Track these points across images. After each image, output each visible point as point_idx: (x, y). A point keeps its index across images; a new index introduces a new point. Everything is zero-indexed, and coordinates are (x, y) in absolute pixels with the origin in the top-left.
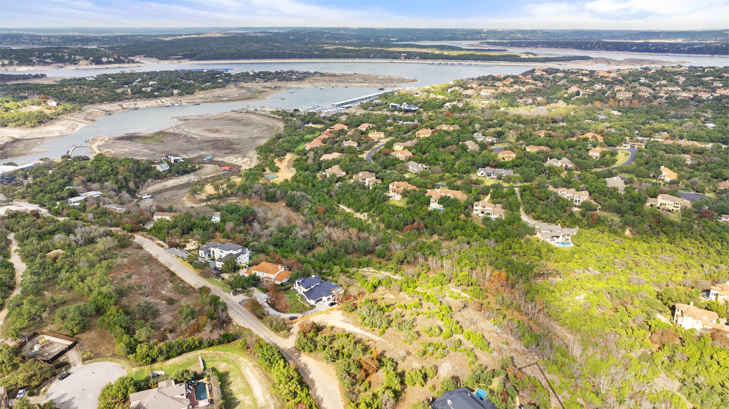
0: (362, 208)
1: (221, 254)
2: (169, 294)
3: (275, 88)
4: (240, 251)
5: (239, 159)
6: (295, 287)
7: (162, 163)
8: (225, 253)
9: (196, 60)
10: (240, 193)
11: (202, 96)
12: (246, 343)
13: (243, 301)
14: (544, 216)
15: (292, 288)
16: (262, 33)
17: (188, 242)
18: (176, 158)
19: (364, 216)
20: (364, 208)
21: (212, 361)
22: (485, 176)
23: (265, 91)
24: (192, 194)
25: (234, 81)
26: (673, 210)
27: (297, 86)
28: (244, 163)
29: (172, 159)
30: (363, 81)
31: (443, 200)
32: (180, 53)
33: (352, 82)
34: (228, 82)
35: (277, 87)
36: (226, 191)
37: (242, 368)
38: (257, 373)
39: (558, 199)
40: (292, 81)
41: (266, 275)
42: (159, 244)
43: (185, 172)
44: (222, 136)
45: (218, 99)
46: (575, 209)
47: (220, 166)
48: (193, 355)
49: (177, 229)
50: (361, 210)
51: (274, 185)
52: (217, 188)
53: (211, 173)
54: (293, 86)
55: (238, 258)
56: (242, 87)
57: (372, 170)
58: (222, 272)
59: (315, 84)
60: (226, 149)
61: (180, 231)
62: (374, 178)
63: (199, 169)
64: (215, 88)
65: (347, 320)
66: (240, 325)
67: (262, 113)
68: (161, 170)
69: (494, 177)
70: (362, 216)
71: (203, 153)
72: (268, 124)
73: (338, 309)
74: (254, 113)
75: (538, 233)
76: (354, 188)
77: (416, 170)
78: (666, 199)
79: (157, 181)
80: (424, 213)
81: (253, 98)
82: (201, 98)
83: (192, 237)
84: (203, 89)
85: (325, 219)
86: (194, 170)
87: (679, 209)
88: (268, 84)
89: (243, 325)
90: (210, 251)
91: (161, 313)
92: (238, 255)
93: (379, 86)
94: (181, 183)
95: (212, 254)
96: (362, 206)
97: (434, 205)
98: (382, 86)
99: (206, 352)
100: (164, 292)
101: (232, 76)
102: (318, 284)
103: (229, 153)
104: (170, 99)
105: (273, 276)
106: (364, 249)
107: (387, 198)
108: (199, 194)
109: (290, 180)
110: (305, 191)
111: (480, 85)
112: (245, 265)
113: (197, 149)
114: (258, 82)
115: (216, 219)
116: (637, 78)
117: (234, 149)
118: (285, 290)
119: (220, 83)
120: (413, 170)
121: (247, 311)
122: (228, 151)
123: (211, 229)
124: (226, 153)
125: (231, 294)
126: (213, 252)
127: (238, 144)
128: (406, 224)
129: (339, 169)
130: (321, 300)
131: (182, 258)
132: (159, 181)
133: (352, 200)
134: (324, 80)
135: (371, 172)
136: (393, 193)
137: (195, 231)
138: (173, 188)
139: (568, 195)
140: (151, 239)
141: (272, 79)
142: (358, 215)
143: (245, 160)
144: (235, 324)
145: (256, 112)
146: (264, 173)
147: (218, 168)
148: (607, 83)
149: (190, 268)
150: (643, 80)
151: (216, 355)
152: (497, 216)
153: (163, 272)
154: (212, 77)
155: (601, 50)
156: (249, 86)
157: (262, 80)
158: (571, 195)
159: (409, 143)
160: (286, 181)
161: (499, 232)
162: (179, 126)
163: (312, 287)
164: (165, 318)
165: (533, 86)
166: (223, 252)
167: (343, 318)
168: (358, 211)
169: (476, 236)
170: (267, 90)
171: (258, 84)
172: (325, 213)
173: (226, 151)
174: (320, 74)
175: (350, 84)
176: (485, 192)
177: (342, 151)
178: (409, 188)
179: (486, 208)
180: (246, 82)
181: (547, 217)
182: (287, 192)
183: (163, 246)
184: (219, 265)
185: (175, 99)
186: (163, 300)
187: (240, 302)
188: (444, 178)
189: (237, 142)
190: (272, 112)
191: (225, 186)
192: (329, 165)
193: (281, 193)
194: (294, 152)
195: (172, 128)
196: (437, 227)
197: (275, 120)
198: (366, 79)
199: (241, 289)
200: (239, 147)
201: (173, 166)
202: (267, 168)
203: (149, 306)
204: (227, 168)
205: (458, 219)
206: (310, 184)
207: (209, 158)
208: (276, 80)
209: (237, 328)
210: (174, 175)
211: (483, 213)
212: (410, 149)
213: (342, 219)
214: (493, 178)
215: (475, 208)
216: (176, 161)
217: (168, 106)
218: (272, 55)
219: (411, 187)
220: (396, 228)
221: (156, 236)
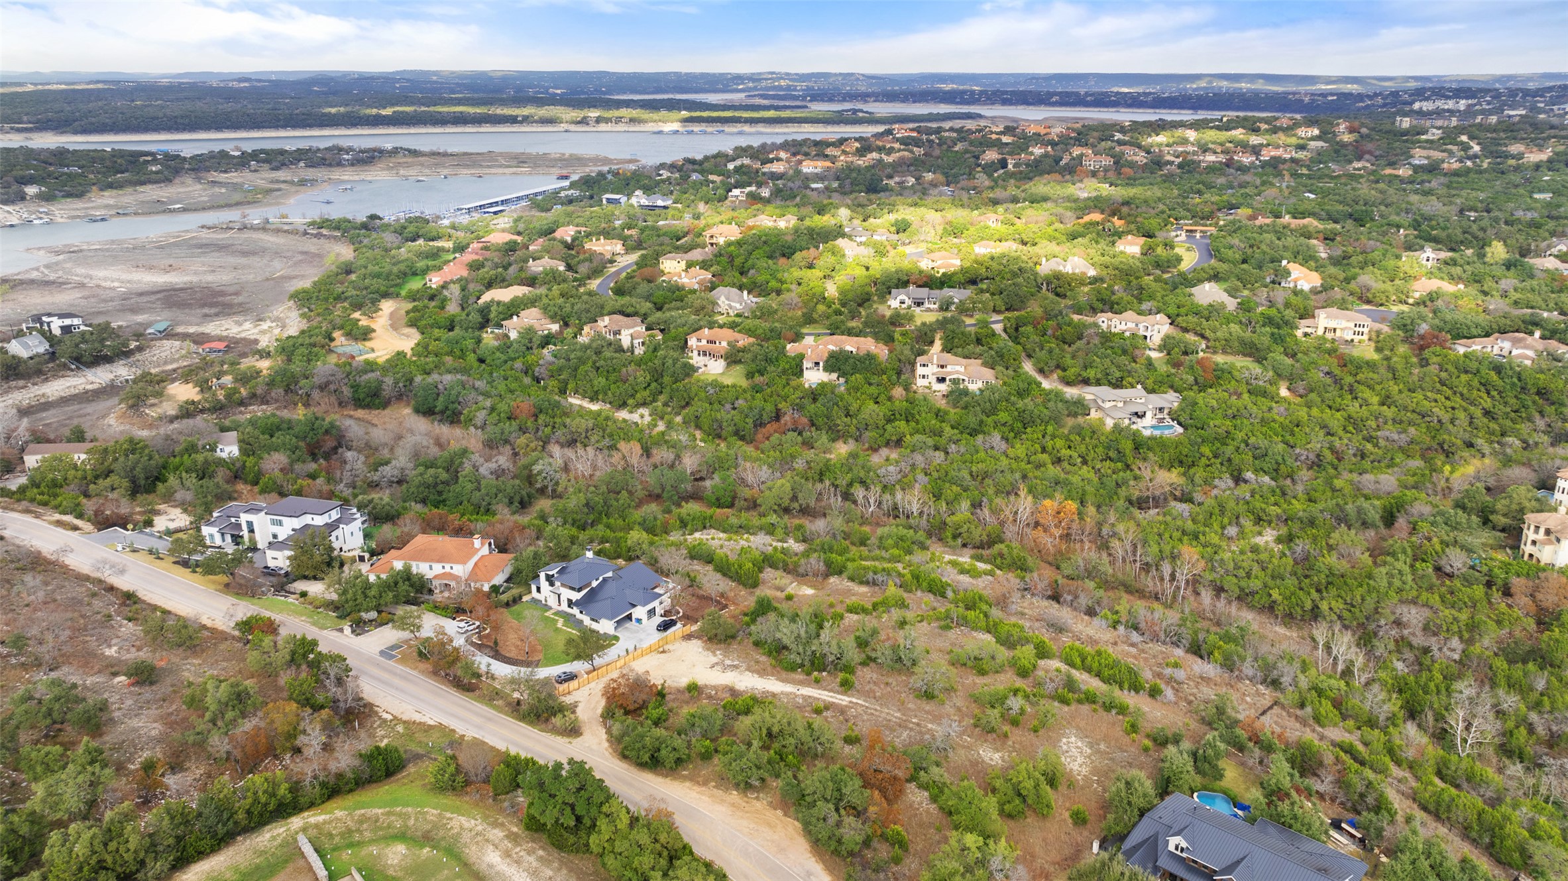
0: (633, 396)
1: (276, 529)
2: (132, 656)
3: (303, 183)
4: (335, 515)
5: (247, 325)
6: (534, 594)
7: (24, 335)
8: (288, 526)
9: (76, 132)
10: (278, 392)
11: (112, 202)
12: (458, 770)
13: (393, 648)
14: (1091, 373)
15: (525, 599)
16: (240, 80)
17: (158, 513)
18: (68, 322)
19: (642, 417)
20: (638, 395)
21: (351, 845)
22: (909, 308)
23: (279, 190)
24: (132, 407)
25: (193, 170)
26: (1352, 341)
27: (356, 178)
28: (263, 332)
29: (56, 325)
30: (514, 163)
31: (835, 363)
32: (25, 118)
33: (489, 167)
34: (177, 172)
35: (306, 180)
36: (235, 391)
37: (471, 852)
38: (532, 859)
39: (1107, 338)
40: (343, 166)
41: (438, 569)
42: (59, 523)
43: (99, 360)
44: (187, 279)
45: (160, 208)
46: (1154, 355)
47: (195, 342)
48: (274, 838)
49: (113, 479)
50: (630, 401)
51: (370, 366)
52: (204, 386)
53: (177, 360)
54: (346, 178)
55: (334, 534)
56: (214, 183)
57: (631, 310)
58: (290, 577)
59: (402, 172)
60: (203, 306)
61: (126, 483)
62: (641, 329)
63: (140, 349)
64: (143, 183)
65: (728, 662)
66: (405, 718)
67: (286, 227)
68: (24, 354)
69: (932, 306)
70: (641, 417)
71: (140, 318)
72: (305, 249)
73: (688, 637)
74: (264, 227)
75: (1093, 411)
76: (598, 352)
77: (738, 306)
78: (1337, 318)
79: (13, 384)
80: (798, 394)
81: (249, 203)
82: (107, 206)
83: (168, 498)
84: (111, 186)
85: (538, 429)
86: (123, 353)
87: (1365, 337)
88: (282, 175)
89: (417, 718)
90: (239, 526)
91: (116, 714)
92: (332, 527)
93: (557, 171)
94: (90, 387)
95: (245, 532)
96: (631, 391)
97: (814, 377)
98: (564, 172)
99: (321, 818)
100: (111, 652)
101: (185, 158)
102: (610, 574)
103: (217, 315)
104: (17, 208)
105: (460, 570)
106: (675, 488)
107: (690, 370)
108: (153, 405)
109: (409, 353)
110: (465, 371)
111: (794, 154)
112: (356, 553)
113: (118, 311)
114: (256, 171)
115: (229, 449)
116: (1107, 133)
117: (230, 306)
118: (507, 605)
119: (157, 173)
120: (731, 307)
121: (414, 673)
122: (213, 311)
123: (221, 475)
124: (206, 315)
125: (347, 630)
126: (250, 524)
127: (237, 294)
128: (759, 424)
129: (539, 316)
130: (629, 617)
131: (151, 552)
132: (21, 383)
133: (602, 380)
134: (422, 165)
135: (628, 315)
136: (702, 357)
137: (172, 480)
138: (64, 401)
139: (1123, 327)
140: (27, 511)
141: (292, 163)
142: (623, 414)
143: (265, 326)
144: (389, 717)
145: (268, 226)
146: (333, 344)
147: (193, 347)
148: (1053, 144)
149: (183, 576)
150: (1118, 136)
151: (361, 822)
152: (980, 385)
153: (94, 595)
154: (131, 162)
155: (993, 104)
156: (235, 181)
157: (266, 166)
158: (1131, 325)
159: (696, 255)
160: (400, 355)
161: (1003, 416)
162: (57, 264)
163: (595, 584)
164: (135, 730)
165: (906, 153)
166: (280, 523)
167: (714, 660)
168: (623, 405)
169: (948, 431)
170: (282, 186)
171: (257, 175)
172: (536, 416)
173: (206, 310)
174: (409, 151)
175: (487, 171)
176: (924, 338)
177: (531, 282)
178: (741, 344)
179: (949, 368)
180: (225, 172)
181: (1099, 376)
182: (411, 381)
183: (75, 528)
184: (279, 560)
185: (32, 209)
186: (115, 674)
187: (382, 653)
188: (815, 316)
189: (231, 289)
190: (313, 224)
191: (227, 380)
192: (512, 309)
193: (396, 383)
194: (398, 295)
195: (37, 269)
196: (842, 421)
197: (322, 240)
198: (520, 160)
199: (373, 615)
200: (240, 299)
201: (60, 341)
202: (336, 334)
203: (68, 696)
204: (221, 346)
205: (890, 399)
206: (472, 358)
207: (162, 326)
208: (302, 164)
209: (400, 728)
210: (65, 367)
211: (942, 380)
212: (705, 265)
213: (591, 425)
214: (929, 310)
215: (920, 370)
216: (66, 329)
217: (12, 226)
218: (279, 120)
219: (744, 341)
220: (740, 435)
221: (45, 504)
